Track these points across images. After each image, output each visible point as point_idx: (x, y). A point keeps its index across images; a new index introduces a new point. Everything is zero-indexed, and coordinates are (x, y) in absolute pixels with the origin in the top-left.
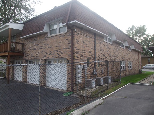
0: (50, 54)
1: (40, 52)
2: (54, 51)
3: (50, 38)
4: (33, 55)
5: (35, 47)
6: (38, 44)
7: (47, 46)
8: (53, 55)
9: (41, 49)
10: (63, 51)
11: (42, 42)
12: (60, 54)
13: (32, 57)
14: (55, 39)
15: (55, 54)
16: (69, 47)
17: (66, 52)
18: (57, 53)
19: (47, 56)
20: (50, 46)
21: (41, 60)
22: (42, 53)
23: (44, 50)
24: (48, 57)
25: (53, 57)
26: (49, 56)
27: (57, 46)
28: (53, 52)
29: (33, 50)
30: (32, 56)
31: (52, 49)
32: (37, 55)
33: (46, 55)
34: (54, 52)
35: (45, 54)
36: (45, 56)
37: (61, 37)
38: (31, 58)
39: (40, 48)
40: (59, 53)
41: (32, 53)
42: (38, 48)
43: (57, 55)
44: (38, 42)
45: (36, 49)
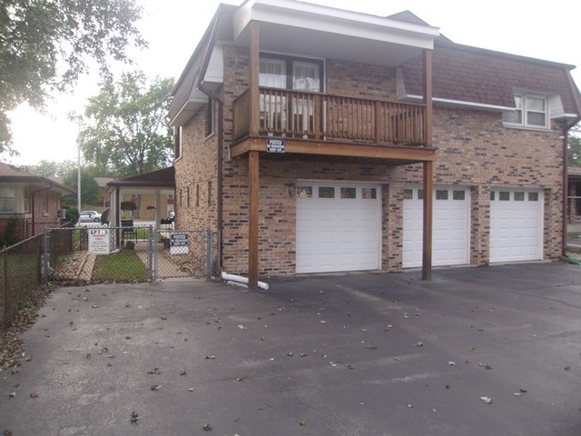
0: (513, 174)
1: (476, 163)
2: (523, 168)
3: (511, 131)
4: (447, 169)
5: (457, 144)
6: (468, 137)
7: (502, 153)
8: (520, 178)
9: (482, 157)
10: (545, 171)
11: (483, 135)
12: (539, 178)
13: (442, 177)
14: (524, 137)
15: (526, 177)
16: (556, 165)
17: (551, 174)
18: (531, 173)
19: (504, 178)
20: (511, 154)
21: (480, 187)
22: (486, 169)
23: (492, 161)
24: (506, 183)
25: (521, 183)
26: (508, 179)
27: (530, 158)
28: (520, 170)
29: (445, 152)
30: (442, 172)
31: (517, 161)
32: (466, 173)
33: (497, 174)
34: (524, 170)
35: (495, 173)
36: (495, 178)
37: (540, 138)
38: (441, 180)
39: (478, 151)
40: (535, 173)
41: (444, 163)
42: (469, 150)
43: (530, 179)
44: (468, 131)
45: (459, 153)
